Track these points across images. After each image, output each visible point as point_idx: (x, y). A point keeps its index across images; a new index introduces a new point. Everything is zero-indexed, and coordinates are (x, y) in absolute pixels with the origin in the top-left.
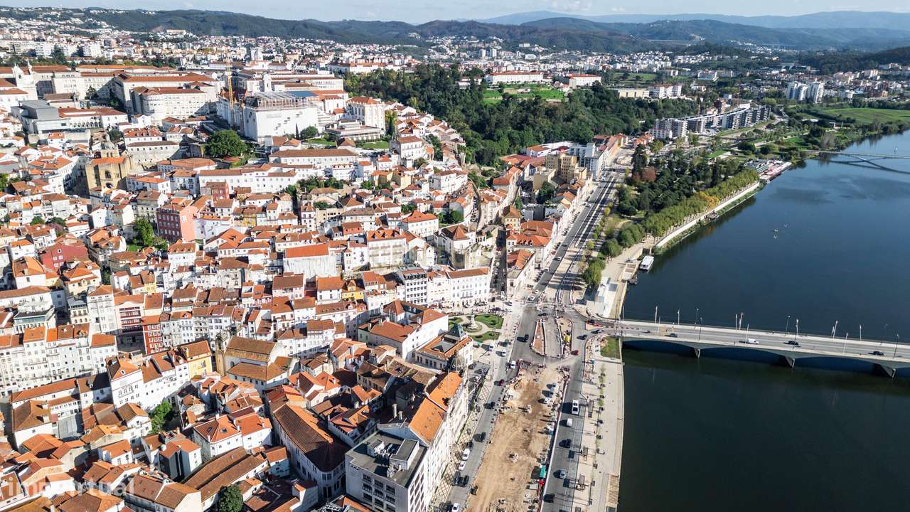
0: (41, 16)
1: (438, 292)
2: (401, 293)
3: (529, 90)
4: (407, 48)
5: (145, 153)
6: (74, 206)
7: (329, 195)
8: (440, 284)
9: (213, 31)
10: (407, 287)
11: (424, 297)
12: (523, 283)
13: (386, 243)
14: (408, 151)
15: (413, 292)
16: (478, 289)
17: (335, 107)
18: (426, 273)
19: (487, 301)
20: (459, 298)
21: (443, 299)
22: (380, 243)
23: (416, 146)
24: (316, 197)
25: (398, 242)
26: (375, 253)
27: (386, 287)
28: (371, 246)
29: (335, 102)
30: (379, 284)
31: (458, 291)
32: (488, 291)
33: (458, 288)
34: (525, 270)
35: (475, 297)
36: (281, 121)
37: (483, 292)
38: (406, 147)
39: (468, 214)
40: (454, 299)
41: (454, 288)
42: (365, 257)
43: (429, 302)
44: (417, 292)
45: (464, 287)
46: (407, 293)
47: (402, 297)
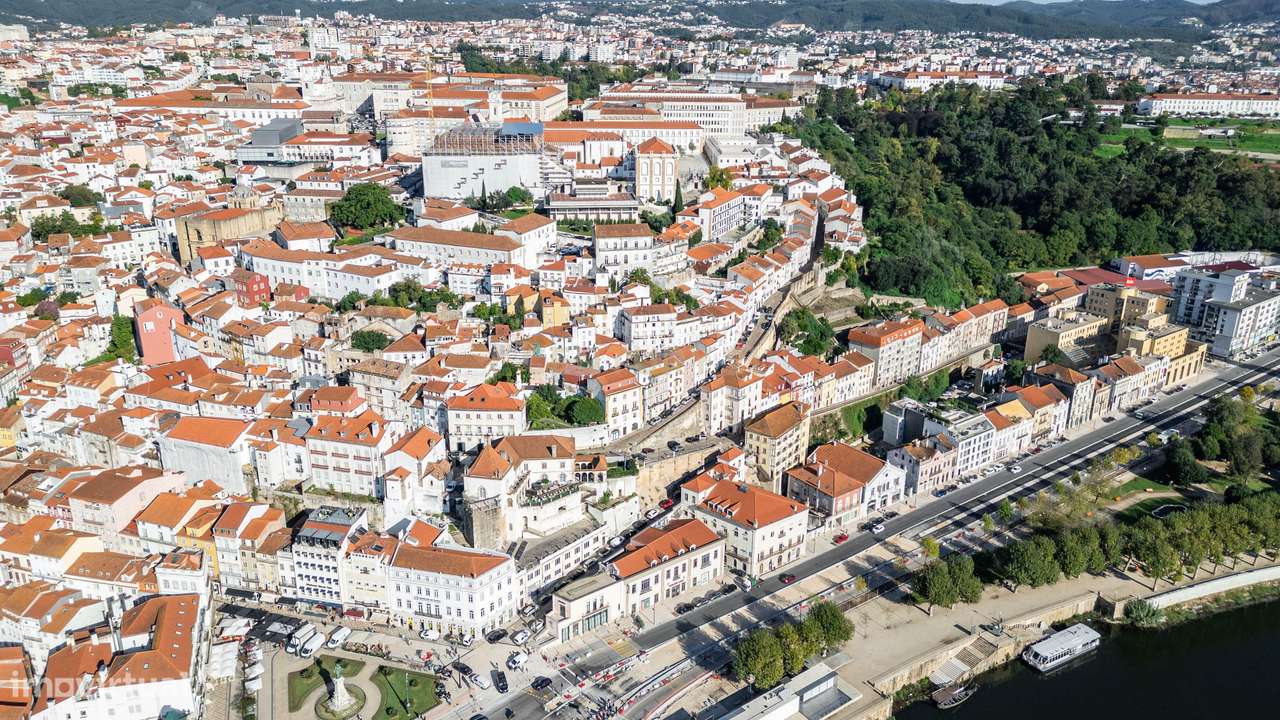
0: (650, 11)
1: (363, 586)
2: (287, 567)
3: (1231, 132)
4: (1151, 44)
5: (305, 206)
6: (103, 278)
7: (390, 321)
8: (366, 571)
9: (849, 23)
10: (296, 558)
11: (335, 588)
12: (623, 608)
13: (341, 447)
14: (616, 253)
15: (311, 572)
16: (454, 604)
17: (606, 154)
18: (342, 539)
19: (479, 636)
20: (411, 611)
21: (377, 604)
22: (330, 446)
23: (636, 245)
24: (367, 322)
25: (363, 450)
26: (321, 463)
27: (257, 547)
28: (312, 448)
29: (606, 145)
30: (244, 536)
31: (410, 597)
32: (477, 614)
33: (408, 590)
34: (638, 581)
35: (446, 620)
36: (468, 173)
37: (465, 614)
38: (611, 246)
39: (630, 407)
40: (400, 609)
41: (398, 588)
42: (305, 465)
43: (345, 600)
44: (318, 573)
45: (419, 592)
46: (298, 570)
47: (289, 575)
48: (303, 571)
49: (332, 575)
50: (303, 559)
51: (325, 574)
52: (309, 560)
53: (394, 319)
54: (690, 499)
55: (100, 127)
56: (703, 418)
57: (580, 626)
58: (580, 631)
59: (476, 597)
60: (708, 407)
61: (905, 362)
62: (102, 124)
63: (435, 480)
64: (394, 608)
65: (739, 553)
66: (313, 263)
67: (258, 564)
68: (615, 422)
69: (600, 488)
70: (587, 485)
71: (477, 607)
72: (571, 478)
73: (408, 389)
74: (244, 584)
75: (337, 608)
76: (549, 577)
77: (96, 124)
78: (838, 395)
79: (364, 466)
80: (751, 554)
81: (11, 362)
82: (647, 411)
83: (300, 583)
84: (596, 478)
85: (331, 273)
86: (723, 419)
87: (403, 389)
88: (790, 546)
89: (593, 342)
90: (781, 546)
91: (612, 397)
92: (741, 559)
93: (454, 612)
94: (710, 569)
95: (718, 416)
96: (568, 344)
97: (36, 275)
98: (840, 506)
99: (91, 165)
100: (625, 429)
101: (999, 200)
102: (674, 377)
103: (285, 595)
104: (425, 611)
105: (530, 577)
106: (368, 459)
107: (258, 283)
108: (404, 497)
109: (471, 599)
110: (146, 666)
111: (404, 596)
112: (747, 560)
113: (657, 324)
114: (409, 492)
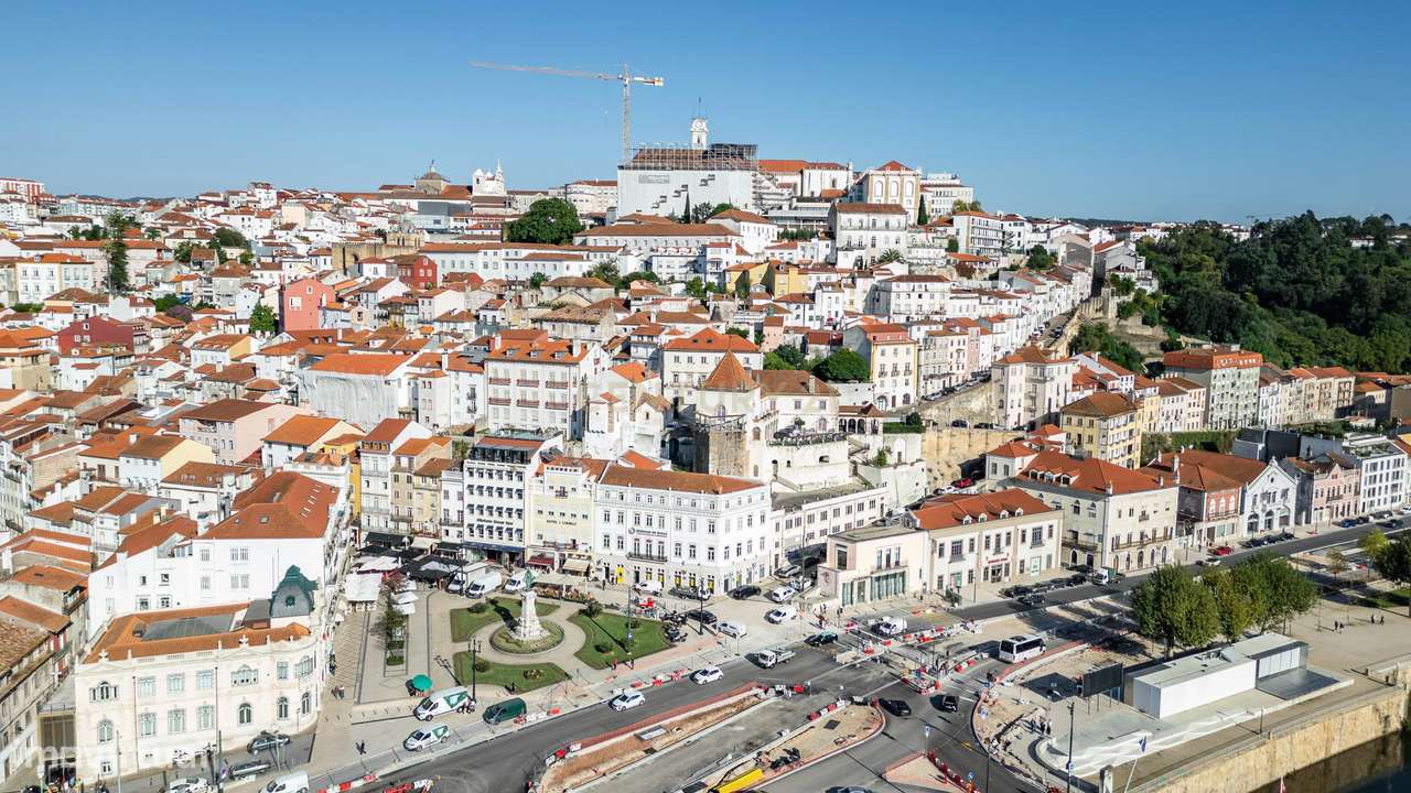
1: (557, 517)
2: (453, 495)
7: (584, 291)
8: (562, 493)
10: (468, 480)
11: (517, 524)
12: (926, 578)
13: (530, 370)
14: (862, 232)
15: (485, 500)
16: (686, 537)
17: (828, 186)
18: (534, 452)
19: (719, 590)
20: (622, 553)
21: (574, 545)
22: (515, 371)
23: (887, 224)
24: (555, 294)
25: (558, 372)
26: (501, 396)
27: (416, 468)
28: (491, 375)
29: (829, 174)
30: (398, 454)
31: (621, 530)
32: (719, 553)
33: (621, 519)
34: (947, 538)
35: (674, 563)
36: (669, 191)
37: (702, 553)
38: (856, 223)
39: (901, 369)
40: (606, 551)
41: (607, 518)
42: (480, 401)
43: (530, 544)
44: (495, 501)
45: (637, 521)
46: (468, 499)
47: (453, 506)
48: (476, 499)
49: (515, 503)
50: (476, 481)
51: (505, 502)
52: (485, 482)
53: (589, 289)
54: (1000, 470)
55: (260, 193)
56: (995, 404)
57: (868, 588)
58: (867, 596)
59: (720, 526)
60: (1003, 389)
61: (1241, 403)
62: (263, 191)
63: (652, 411)
64: (599, 550)
65: (1082, 539)
66: (490, 252)
67: (415, 492)
68: (882, 385)
69: (876, 443)
70: (855, 437)
71: (722, 539)
72: (833, 425)
73: (610, 342)
74: (391, 525)
75: (515, 556)
76: (811, 536)
77: (257, 190)
78: (1162, 421)
79: (558, 397)
80: (1101, 538)
81: (130, 347)
82: (922, 383)
83: (469, 519)
84: (868, 427)
85: (511, 264)
86: (1021, 410)
87: (605, 340)
88: (1154, 539)
89: (841, 314)
90: (1142, 535)
91: (880, 348)
92: (1084, 549)
93: (685, 551)
94: (1043, 551)
95: (1016, 405)
96: (809, 313)
97: (173, 282)
98: (1212, 508)
99: (246, 217)
100: (894, 398)
101: (1294, 304)
102: (956, 347)
103: (445, 539)
104: (643, 551)
105: (789, 525)
106: (564, 385)
107: (426, 268)
108: (611, 429)
109: (712, 529)
110: (264, 520)
111: (614, 529)
112: (1094, 549)
113: (925, 295)
114: (617, 425)
